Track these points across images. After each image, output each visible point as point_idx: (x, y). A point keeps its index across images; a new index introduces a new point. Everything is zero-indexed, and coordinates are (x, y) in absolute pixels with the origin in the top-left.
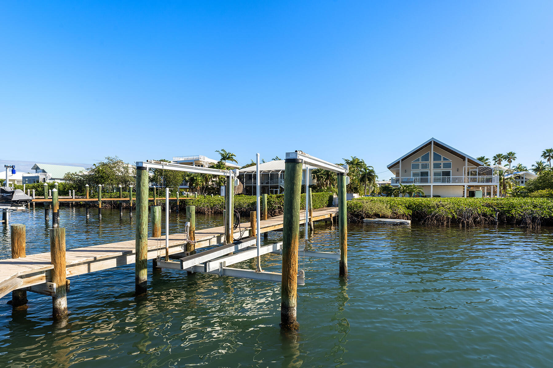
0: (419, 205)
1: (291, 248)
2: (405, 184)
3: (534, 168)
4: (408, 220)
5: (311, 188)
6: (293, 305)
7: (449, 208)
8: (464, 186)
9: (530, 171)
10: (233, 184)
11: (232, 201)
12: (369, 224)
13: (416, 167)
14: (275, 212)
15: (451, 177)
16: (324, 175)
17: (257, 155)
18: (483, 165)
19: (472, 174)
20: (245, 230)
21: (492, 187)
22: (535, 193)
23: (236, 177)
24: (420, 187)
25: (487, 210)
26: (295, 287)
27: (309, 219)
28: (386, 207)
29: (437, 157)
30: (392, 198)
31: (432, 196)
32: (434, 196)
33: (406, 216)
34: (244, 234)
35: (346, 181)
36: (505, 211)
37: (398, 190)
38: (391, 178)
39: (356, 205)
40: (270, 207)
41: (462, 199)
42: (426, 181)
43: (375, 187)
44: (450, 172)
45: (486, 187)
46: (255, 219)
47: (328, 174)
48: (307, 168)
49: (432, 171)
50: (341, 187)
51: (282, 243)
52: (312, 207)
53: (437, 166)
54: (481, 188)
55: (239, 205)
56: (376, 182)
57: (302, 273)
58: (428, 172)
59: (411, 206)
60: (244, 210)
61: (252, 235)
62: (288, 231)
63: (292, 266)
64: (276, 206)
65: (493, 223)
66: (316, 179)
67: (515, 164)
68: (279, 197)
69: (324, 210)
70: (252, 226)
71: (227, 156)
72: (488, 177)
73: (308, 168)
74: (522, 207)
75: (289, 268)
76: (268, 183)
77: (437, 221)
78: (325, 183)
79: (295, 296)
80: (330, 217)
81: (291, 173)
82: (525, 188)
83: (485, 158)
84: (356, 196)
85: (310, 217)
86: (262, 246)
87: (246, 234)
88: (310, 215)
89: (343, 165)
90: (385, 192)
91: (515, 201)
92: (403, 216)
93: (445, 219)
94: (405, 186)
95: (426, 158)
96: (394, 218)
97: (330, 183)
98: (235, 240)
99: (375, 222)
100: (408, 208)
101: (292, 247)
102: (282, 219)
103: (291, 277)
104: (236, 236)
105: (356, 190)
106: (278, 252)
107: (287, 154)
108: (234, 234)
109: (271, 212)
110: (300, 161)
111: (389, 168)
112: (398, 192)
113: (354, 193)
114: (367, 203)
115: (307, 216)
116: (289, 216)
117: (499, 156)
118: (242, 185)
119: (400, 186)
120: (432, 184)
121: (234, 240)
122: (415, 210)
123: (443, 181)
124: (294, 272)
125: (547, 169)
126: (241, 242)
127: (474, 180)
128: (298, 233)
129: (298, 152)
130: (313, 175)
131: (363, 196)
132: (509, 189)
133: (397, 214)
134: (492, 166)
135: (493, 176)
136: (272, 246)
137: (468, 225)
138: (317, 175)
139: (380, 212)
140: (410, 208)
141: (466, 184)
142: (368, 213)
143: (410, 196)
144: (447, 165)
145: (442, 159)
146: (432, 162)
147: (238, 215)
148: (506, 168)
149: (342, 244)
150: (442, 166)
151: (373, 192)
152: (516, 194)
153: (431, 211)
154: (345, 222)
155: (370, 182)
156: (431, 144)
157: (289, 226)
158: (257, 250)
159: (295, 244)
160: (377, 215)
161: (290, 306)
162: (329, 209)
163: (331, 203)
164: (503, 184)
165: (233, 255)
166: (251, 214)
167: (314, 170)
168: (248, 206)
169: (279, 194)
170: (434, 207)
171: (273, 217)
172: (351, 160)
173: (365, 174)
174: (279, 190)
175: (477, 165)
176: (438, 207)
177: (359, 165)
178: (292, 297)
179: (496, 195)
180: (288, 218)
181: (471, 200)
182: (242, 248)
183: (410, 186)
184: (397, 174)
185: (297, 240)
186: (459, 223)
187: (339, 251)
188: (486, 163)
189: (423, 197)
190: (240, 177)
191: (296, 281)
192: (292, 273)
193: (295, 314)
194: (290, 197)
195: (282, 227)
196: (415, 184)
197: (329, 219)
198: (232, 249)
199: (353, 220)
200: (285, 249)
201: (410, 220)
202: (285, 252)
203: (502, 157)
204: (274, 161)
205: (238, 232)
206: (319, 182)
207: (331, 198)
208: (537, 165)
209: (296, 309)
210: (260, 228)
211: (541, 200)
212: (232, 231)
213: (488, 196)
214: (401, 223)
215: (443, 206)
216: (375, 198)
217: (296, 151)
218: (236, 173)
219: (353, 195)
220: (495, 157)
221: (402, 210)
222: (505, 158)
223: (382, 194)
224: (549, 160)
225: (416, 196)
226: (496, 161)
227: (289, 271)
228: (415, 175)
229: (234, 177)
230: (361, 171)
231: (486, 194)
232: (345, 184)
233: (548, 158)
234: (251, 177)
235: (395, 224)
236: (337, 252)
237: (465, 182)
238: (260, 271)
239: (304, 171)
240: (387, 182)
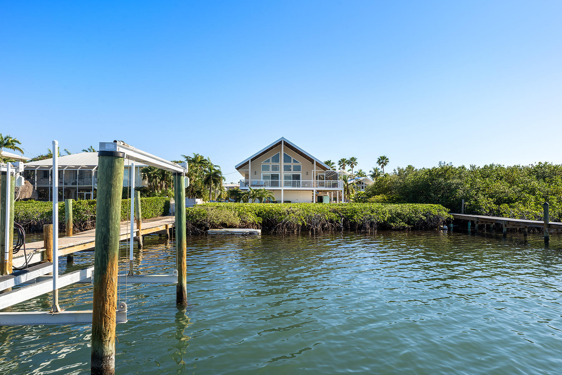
0: (269, 212)
1: (106, 274)
2: (255, 188)
3: (371, 173)
4: (258, 229)
5: (139, 192)
6: (109, 353)
7: (299, 215)
8: (313, 191)
9: (369, 177)
10: (13, 184)
11: (11, 210)
12: (214, 236)
13: (266, 168)
14: (86, 224)
15: (301, 181)
16: (158, 174)
17: (54, 143)
18: (330, 170)
19: (320, 178)
20: (34, 252)
21: (338, 192)
22: (373, 199)
23: (18, 174)
24: (270, 191)
25: (333, 215)
26: (112, 326)
27: (137, 232)
28: (234, 214)
29: (287, 159)
30: (241, 203)
31: (282, 202)
32: (285, 202)
33: (256, 225)
34: (33, 258)
35: (185, 183)
36: (349, 216)
37: (247, 195)
38: (239, 181)
39: (199, 213)
40: (77, 218)
41: (311, 205)
42: (277, 184)
43: (221, 190)
44: (299, 175)
45: (332, 192)
46: (51, 237)
47: (163, 174)
48: (132, 164)
49: (282, 173)
50: (179, 190)
51: (93, 269)
52: (140, 216)
53: (287, 168)
54: (328, 193)
55: (26, 215)
56: (223, 185)
57: (124, 306)
58: (278, 175)
59: (261, 213)
60: (34, 223)
61: (46, 259)
62: (102, 250)
63: (108, 299)
64: (88, 215)
65: (339, 229)
66: (147, 179)
67: (356, 169)
68: (93, 203)
69: (158, 220)
70: (47, 246)
71: (5, 142)
72: (334, 181)
73: (134, 165)
74: (362, 212)
75: (103, 302)
76: (75, 183)
77: (288, 229)
78: (159, 185)
79: (113, 339)
80: (165, 229)
81: (107, 170)
82: (364, 193)
83: (331, 162)
84: (199, 201)
85: (138, 230)
86: (61, 274)
87: (37, 258)
88: (138, 227)
89: (181, 162)
90: (234, 197)
91: (357, 206)
92: (253, 225)
93: (295, 226)
94: (255, 190)
95: (276, 159)
96: (243, 228)
97: (166, 185)
98: (15, 269)
99: (221, 234)
100: (258, 215)
101: (108, 271)
102: (94, 234)
103: (107, 314)
104: (19, 263)
105: (199, 194)
106: (88, 281)
107: (102, 144)
108: (13, 260)
109: (80, 225)
110: (121, 155)
111: (238, 168)
112: (247, 197)
113: (197, 198)
114: (212, 210)
115: (132, 229)
116: (104, 230)
117: (343, 160)
118: (31, 186)
119: (249, 190)
120: (283, 188)
121: (13, 269)
122: (266, 218)
123: (294, 185)
124: (111, 306)
125: (381, 176)
126: (26, 272)
127: (322, 185)
128: (117, 253)
129: (118, 143)
130: (143, 173)
131: (207, 202)
132: (352, 195)
133: (246, 223)
134: (337, 171)
135: (339, 181)
136: (79, 272)
137: (316, 232)
138: (148, 174)
139: (228, 220)
140: (260, 215)
141: (315, 189)
142: (213, 222)
143: (261, 202)
144: (297, 168)
145: (292, 161)
146: (282, 164)
147: (23, 231)
148: (349, 173)
149: (180, 262)
150: (292, 168)
151: (219, 197)
152: (358, 200)
153: (281, 219)
154: (183, 234)
155: (216, 185)
156: (281, 143)
157: (104, 244)
158: (52, 281)
159: (112, 267)
160: (224, 225)
161: (106, 354)
162: (164, 219)
163: (166, 212)
164: (347, 190)
165: (11, 292)
166: (45, 228)
167: (144, 167)
168: (42, 216)
169: (92, 200)
170: (284, 214)
171: (82, 231)
172: (193, 157)
173: (210, 175)
174: (92, 193)
175: (325, 169)
176: (288, 214)
177: (203, 163)
178: (108, 341)
179: (341, 201)
180: (102, 233)
181: (319, 205)
182: (27, 280)
183: (260, 190)
184: (247, 176)
185: (116, 261)
186: (309, 230)
187: (175, 272)
188: (332, 167)
189: (274, 202)
190: (28, 174)
191: (115, 319)
192: (108, 308)
193: (112, 365)
194: (106, 204)
195: (93, 245)
196: (266, 188)
197: (165, 231)
198: (11, 283)
199: (195, 231)
200: (98, 276)
201: (261, 229)
202: (98, 280)
203: (346, 162)
204: (85, 153)
205: (22, 256)
206: (152, 184)
207: (167, 204)
208: (373, 171)
209: (114, 358)
210: (59, 249)
211: (377, 205)
212: (10, 255)
213: (334, 202)
214: (251, 233)
215: (293, 213)
216: (222, 204)
217: (115, 141)
218: (18, 168)
219: (195, 200)
220: (340, 161)
221: (251, 218)
222: (348, 163)
223: (230, 199)
224: (382, 167)
225: (267, 202)
226: (341, 166)
227: (104, 306)
228: (265, 177)
229: (14, 174)
230: (205, 171)
231: (332, 200)
232: (184, 187)
233: (382, 164)
234: (46, 173)
235: (244, 235)
236: (174, 274)
237: (313, 187)
238: (57, 311)
239: (128, 169)
240: (236, 185)
